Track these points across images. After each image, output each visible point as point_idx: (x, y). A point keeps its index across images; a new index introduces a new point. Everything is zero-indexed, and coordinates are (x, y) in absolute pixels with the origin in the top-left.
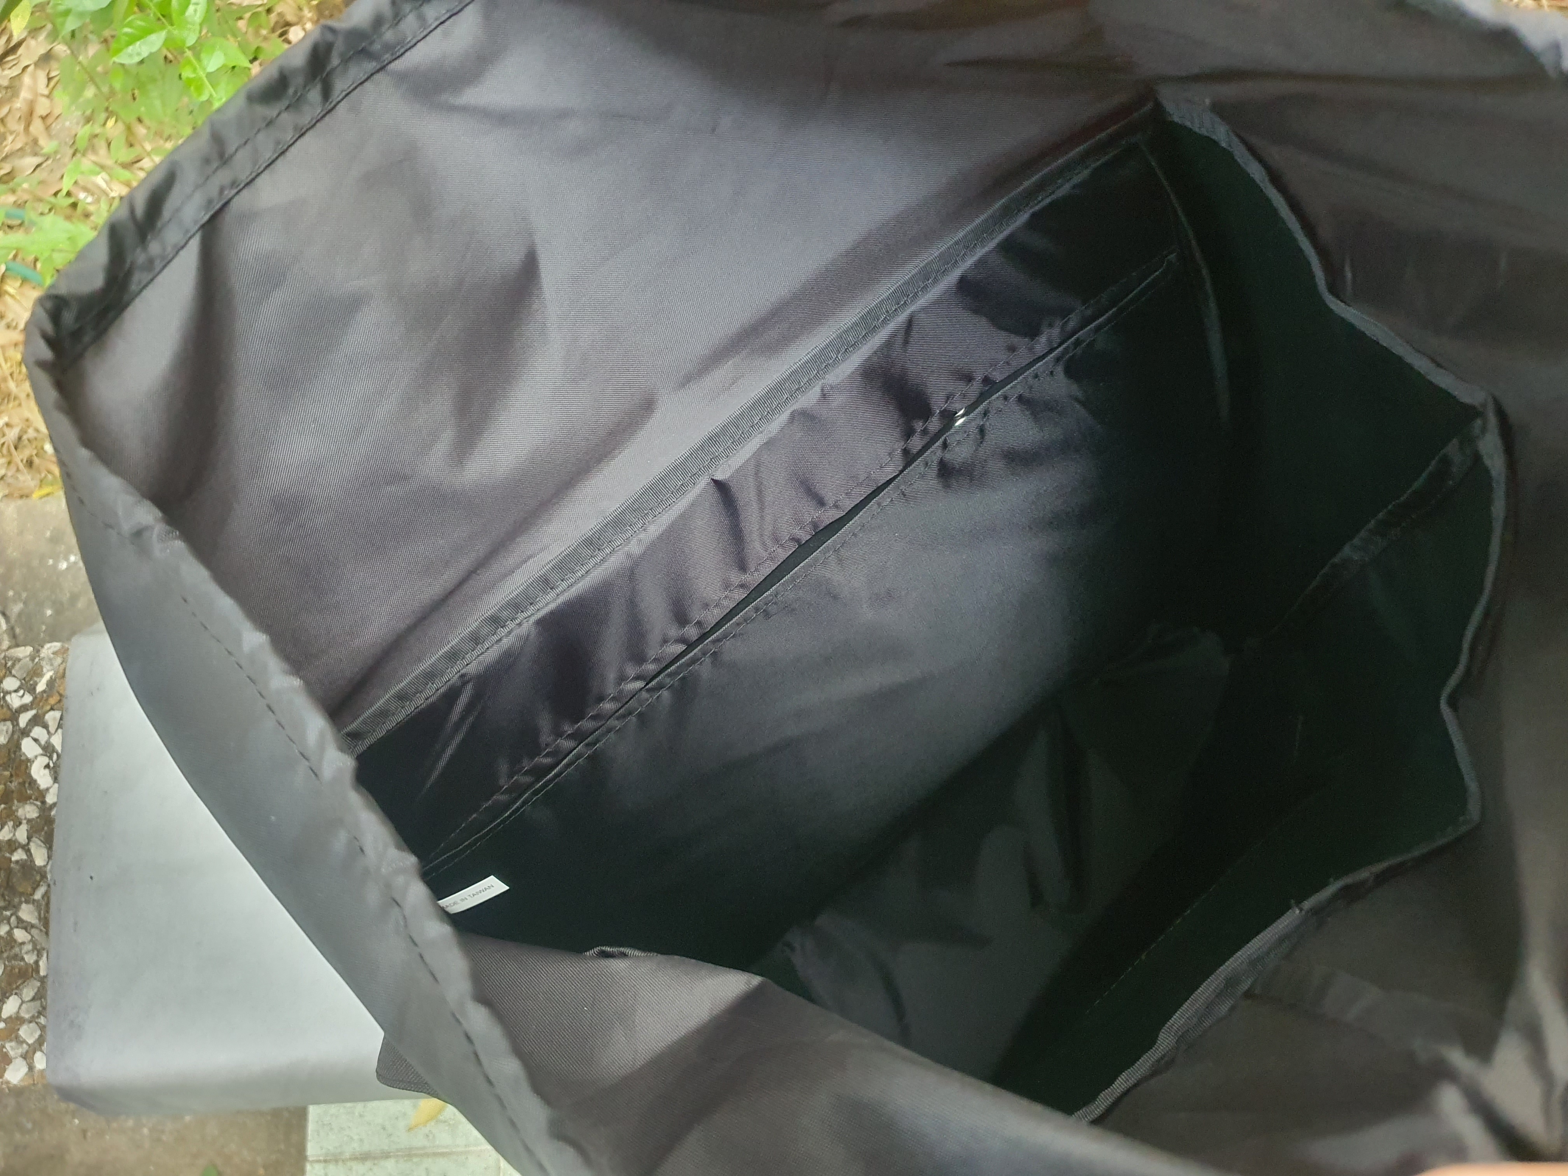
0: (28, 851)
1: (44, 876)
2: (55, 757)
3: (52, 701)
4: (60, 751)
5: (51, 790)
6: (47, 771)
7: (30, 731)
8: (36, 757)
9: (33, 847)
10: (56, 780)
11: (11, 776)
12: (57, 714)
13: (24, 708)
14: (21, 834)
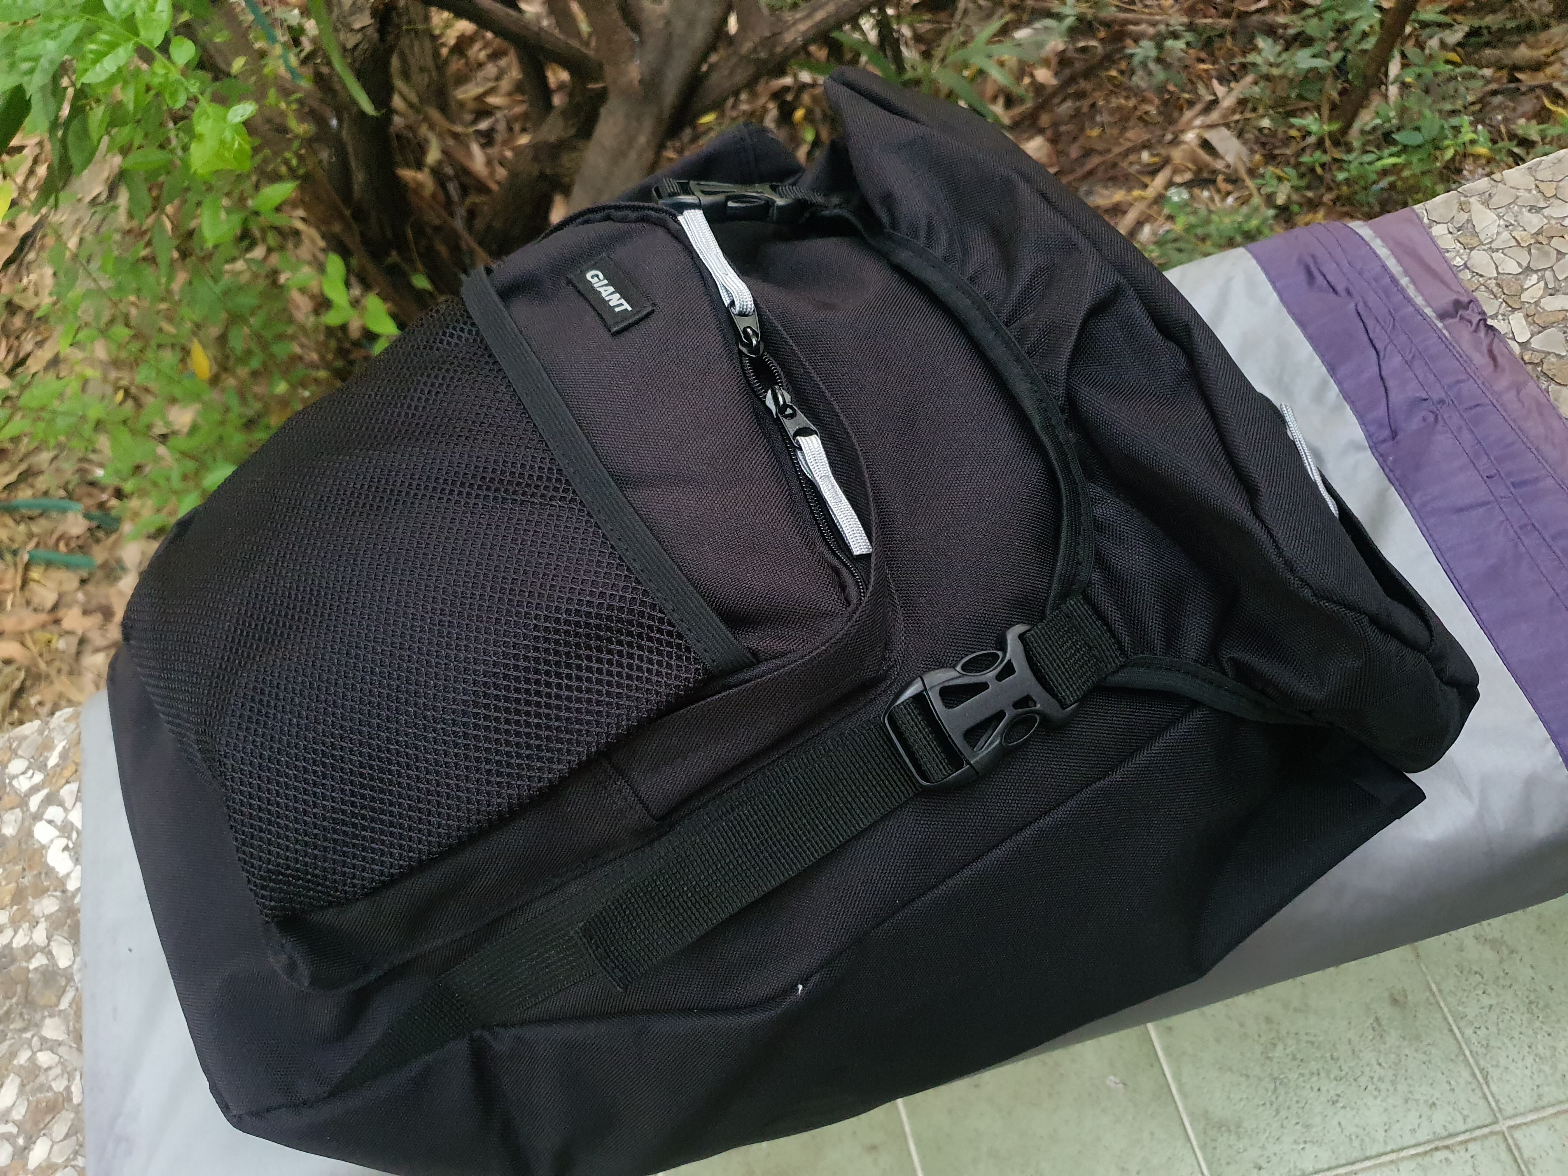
0: (49, 954)
1: (70, 979)
2: (74, 835)
3: (67, 773)
4: (80, 827)
5: (72, 875)
6: (66, 853)
7: (43, 813)
8: (52, 841)
9: (55, 948)
10: (77, 861)
11: (24, 869)
12: (74, 786)
13: (35, 789)
14: (40, 936)
